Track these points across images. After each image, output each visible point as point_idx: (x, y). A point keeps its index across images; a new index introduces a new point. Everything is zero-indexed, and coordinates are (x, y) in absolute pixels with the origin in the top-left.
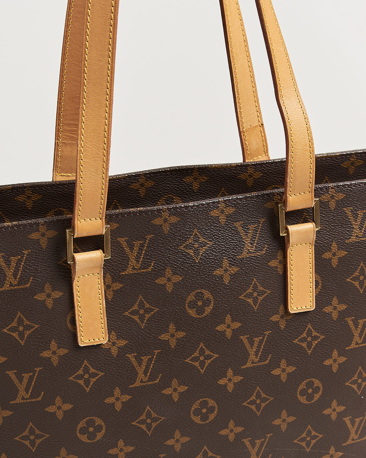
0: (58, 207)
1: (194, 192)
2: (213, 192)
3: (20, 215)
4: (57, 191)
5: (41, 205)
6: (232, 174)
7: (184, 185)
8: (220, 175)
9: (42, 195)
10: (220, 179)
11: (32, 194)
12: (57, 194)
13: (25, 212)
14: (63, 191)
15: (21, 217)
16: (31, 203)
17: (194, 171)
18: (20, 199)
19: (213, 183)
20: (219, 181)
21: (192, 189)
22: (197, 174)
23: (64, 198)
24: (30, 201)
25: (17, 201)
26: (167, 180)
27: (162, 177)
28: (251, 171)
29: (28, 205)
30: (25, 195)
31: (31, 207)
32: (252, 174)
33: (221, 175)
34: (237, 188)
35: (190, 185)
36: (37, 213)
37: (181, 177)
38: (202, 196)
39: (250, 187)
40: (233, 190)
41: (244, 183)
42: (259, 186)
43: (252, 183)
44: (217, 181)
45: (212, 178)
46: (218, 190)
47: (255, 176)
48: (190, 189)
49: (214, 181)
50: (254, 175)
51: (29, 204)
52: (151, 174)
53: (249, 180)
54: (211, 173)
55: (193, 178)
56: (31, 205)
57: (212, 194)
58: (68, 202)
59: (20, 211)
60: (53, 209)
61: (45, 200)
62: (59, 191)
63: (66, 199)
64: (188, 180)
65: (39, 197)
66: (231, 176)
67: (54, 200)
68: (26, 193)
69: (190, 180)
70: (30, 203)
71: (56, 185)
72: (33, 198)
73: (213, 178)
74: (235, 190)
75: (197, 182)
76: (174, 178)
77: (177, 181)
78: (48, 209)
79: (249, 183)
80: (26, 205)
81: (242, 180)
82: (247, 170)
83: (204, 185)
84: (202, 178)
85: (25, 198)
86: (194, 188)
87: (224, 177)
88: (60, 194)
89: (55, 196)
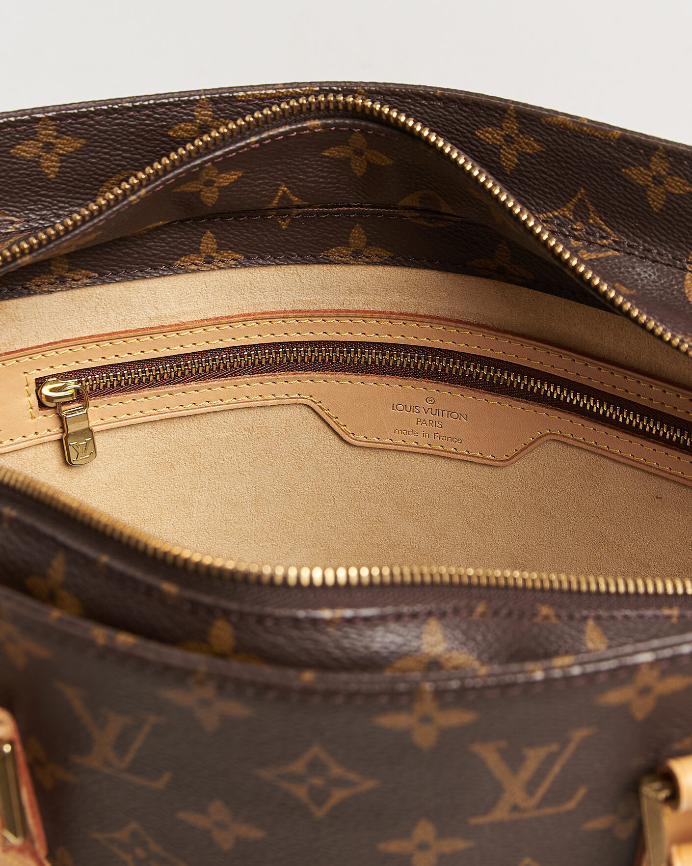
0: (130, 169)
1: (503, 173)
2: (555, 191)
3: (27, 195)
4: (123, 124)
5: (82, 166)
6: (605, 157)
7: (477, 147)
8: (573, 149)
9: (84, 138)
10: (575, 161)
11: (56, 138)
12: (125, 134)
13: (39, 187)
14: (141, 124)
15: (31, 200)
16: (56, 162)
17: (506, 116)
18: (25, 151)
19: (554, 166)
20: (571, 165)
21: (499, 163)
22: (513, 128)
23: (145, 143)
24: (52, 156)
25: (17, 158)
26: (432, 121)
27: (417, 111)
28: (661, 167)
29: (48, 168)
30: (38, 140)
31: (55, 172)
32: (663, 177)
33: (577, 151)
34: (619, 202)
35: (495, 153)
36: (73, 187)
37: (472, 124)
38: (525, 191)
39: (657, 214)
40: (609, 203)
41: (639, 196)
42: (683, 219)
43: (660, 204)
44: (566, 162)
45: (552, 150)
46: (568, 187)
47: (670, 186)
48: (494, 162)
49: (558, 161)
50: (668, 182)
51: (51, 166)
52: (388, 95)
53: (653, 192)
54: (550, 135)
55: (502, 136)
56: (54, 166)
57: (550, 194)
58: (154, 153)
59: (27, 183)
60: (114, 173)
61: (92, 151)
62: (130, 125)
63: (149, 146)
64: (487, 137)
65: (75, 144)
66: (604, 162)
67: (118, 149)
68: (41, 134)
69: (495, 138)
70: (52, 161)
71: (121, 110)
72: (60, 148)
73: (554, 152)
74: (614, 205)
75: (512, 150)
76: (451, 120)
77: (459, 131)
78: (101, 175)
79: (654, 201)
80: (43, 167)
81: (633, 185)
82: (650, 160)
83: (531, 163)
84: (526, 144)
85: (38, 148)
86: (504, 162)
87: (585, 159)
88: (132, 133)
89: (119, 140)
